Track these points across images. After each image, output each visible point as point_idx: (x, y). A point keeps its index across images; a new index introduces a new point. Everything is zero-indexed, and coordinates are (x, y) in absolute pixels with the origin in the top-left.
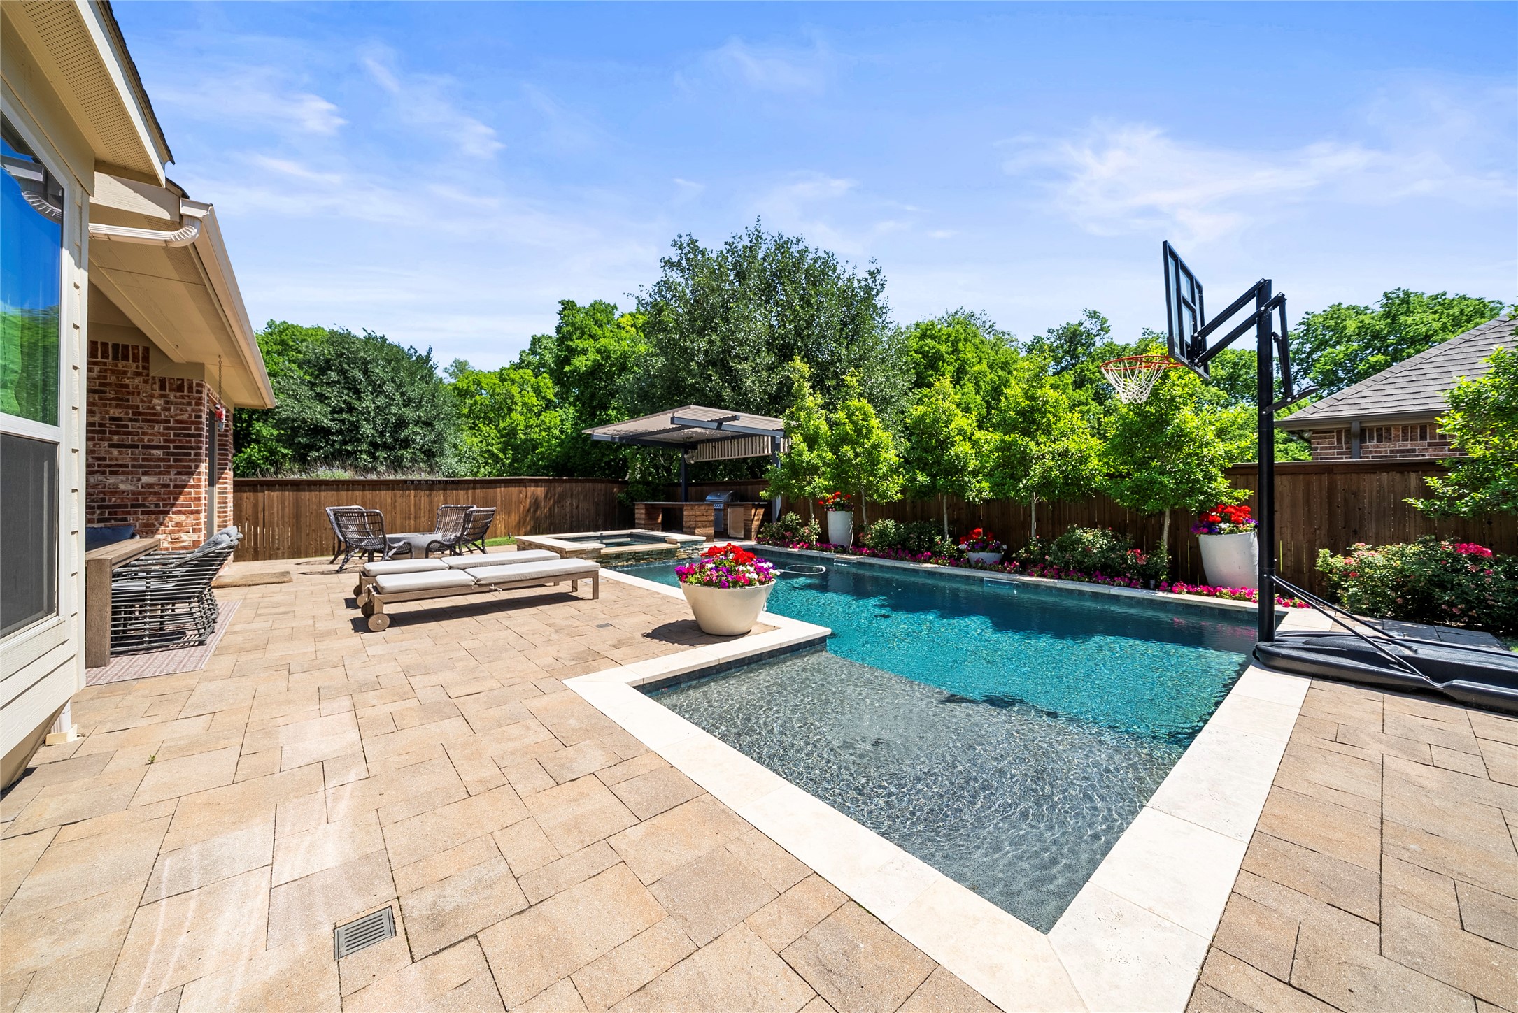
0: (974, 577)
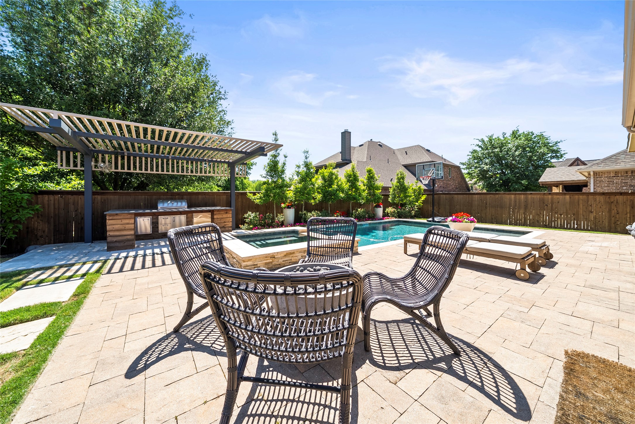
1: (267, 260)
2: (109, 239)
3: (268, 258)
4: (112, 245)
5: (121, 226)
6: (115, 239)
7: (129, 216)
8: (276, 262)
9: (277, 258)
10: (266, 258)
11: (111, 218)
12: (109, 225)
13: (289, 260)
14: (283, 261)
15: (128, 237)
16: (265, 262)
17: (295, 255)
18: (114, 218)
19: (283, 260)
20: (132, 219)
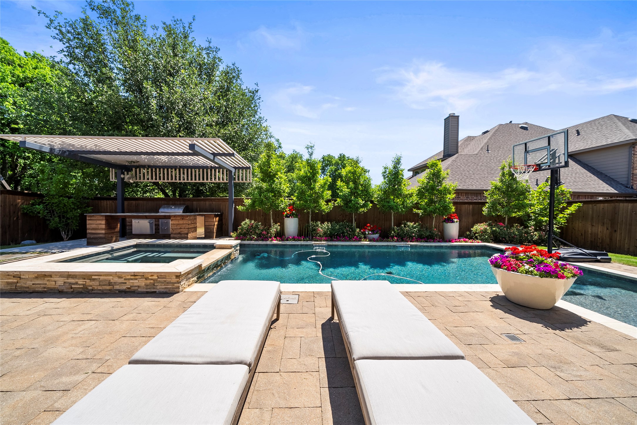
0: (391, 245)
1: (10, 279)
2: (88, 236)
3: (10, 277)
4: (90, 241)
5: (96, 226)
6: (92, 236)
7: (101, 218)
8: (21, 284)
9: (24, 279)
10: (8, 277)
11: (89, 218)
12: (88, 224)
13: (43, 284)
14: (33, 284)
15: (101, 235)
16: (7, 280)
17: (52, 279)
18: (92, 219)
19: (33, 282)
20: (103, 221)
